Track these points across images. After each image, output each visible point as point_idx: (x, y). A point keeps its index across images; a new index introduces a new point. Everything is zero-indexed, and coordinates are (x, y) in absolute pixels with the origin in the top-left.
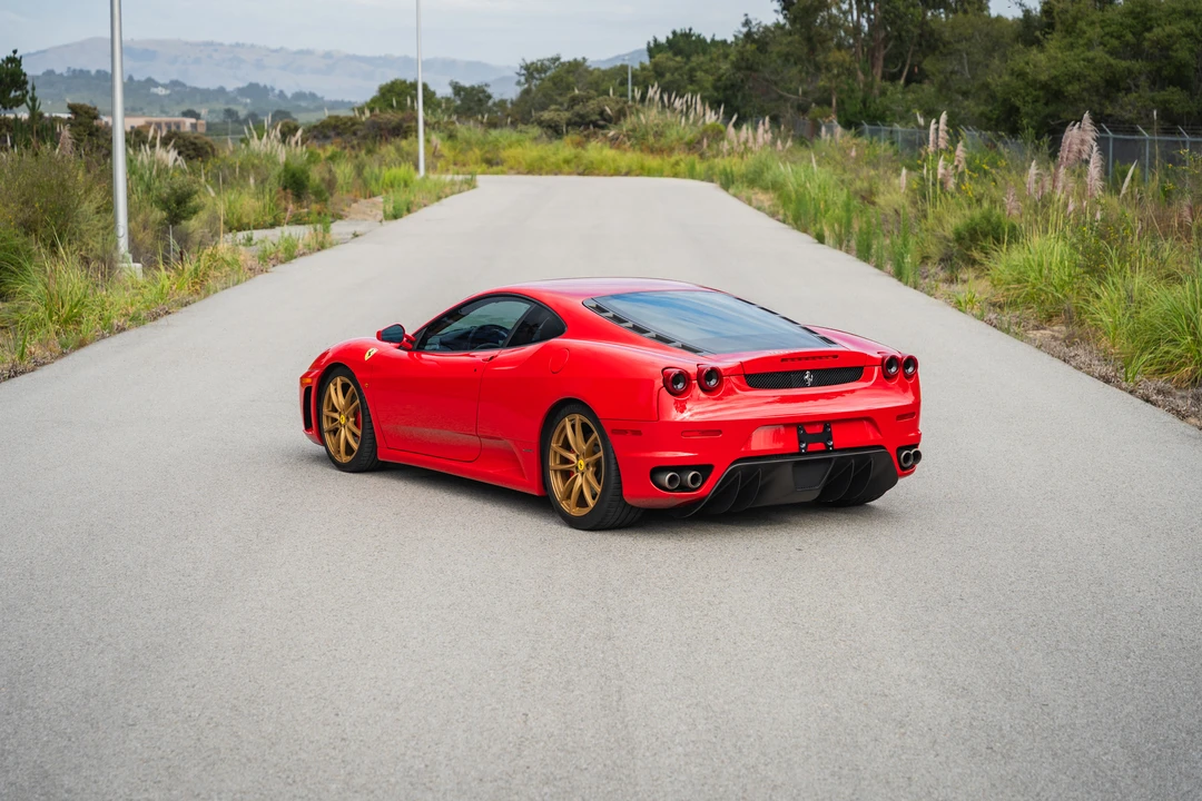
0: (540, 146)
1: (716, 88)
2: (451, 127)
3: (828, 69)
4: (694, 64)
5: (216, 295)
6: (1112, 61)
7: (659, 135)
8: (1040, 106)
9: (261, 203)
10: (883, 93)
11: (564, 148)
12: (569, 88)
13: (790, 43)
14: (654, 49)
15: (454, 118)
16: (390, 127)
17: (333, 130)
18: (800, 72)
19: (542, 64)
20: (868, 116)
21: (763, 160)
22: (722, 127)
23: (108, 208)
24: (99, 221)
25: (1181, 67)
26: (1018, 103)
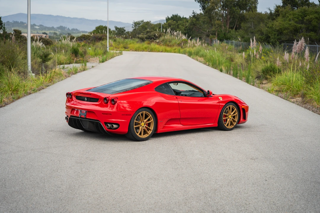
0: (138, 44)
1: (185, 30)
2: (115, 38)
3: (215, 26)
4: (179, 23)
5: (56, 84)
6: (296, 24)
7: (170, 42)
8: (276, 36)
9: (66, 57)
10: (229, 32)
11: (145, 44)
12: (146, 29)
13: (205, 18)
14: (168, 19)
15: (116, 36)
16: (99, 38)
17: (83, 38)
18: (208, 26)
19: (139, 22)
20: (225, 38)
21: (199, 49)
22: (187, 40)
23: (26, 58)
24: (23, 61)
25: (315, 26)
26: (270, 35)
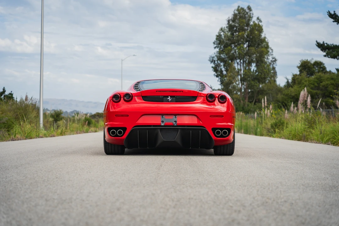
10: (248, 105)
17: (97, 116)
